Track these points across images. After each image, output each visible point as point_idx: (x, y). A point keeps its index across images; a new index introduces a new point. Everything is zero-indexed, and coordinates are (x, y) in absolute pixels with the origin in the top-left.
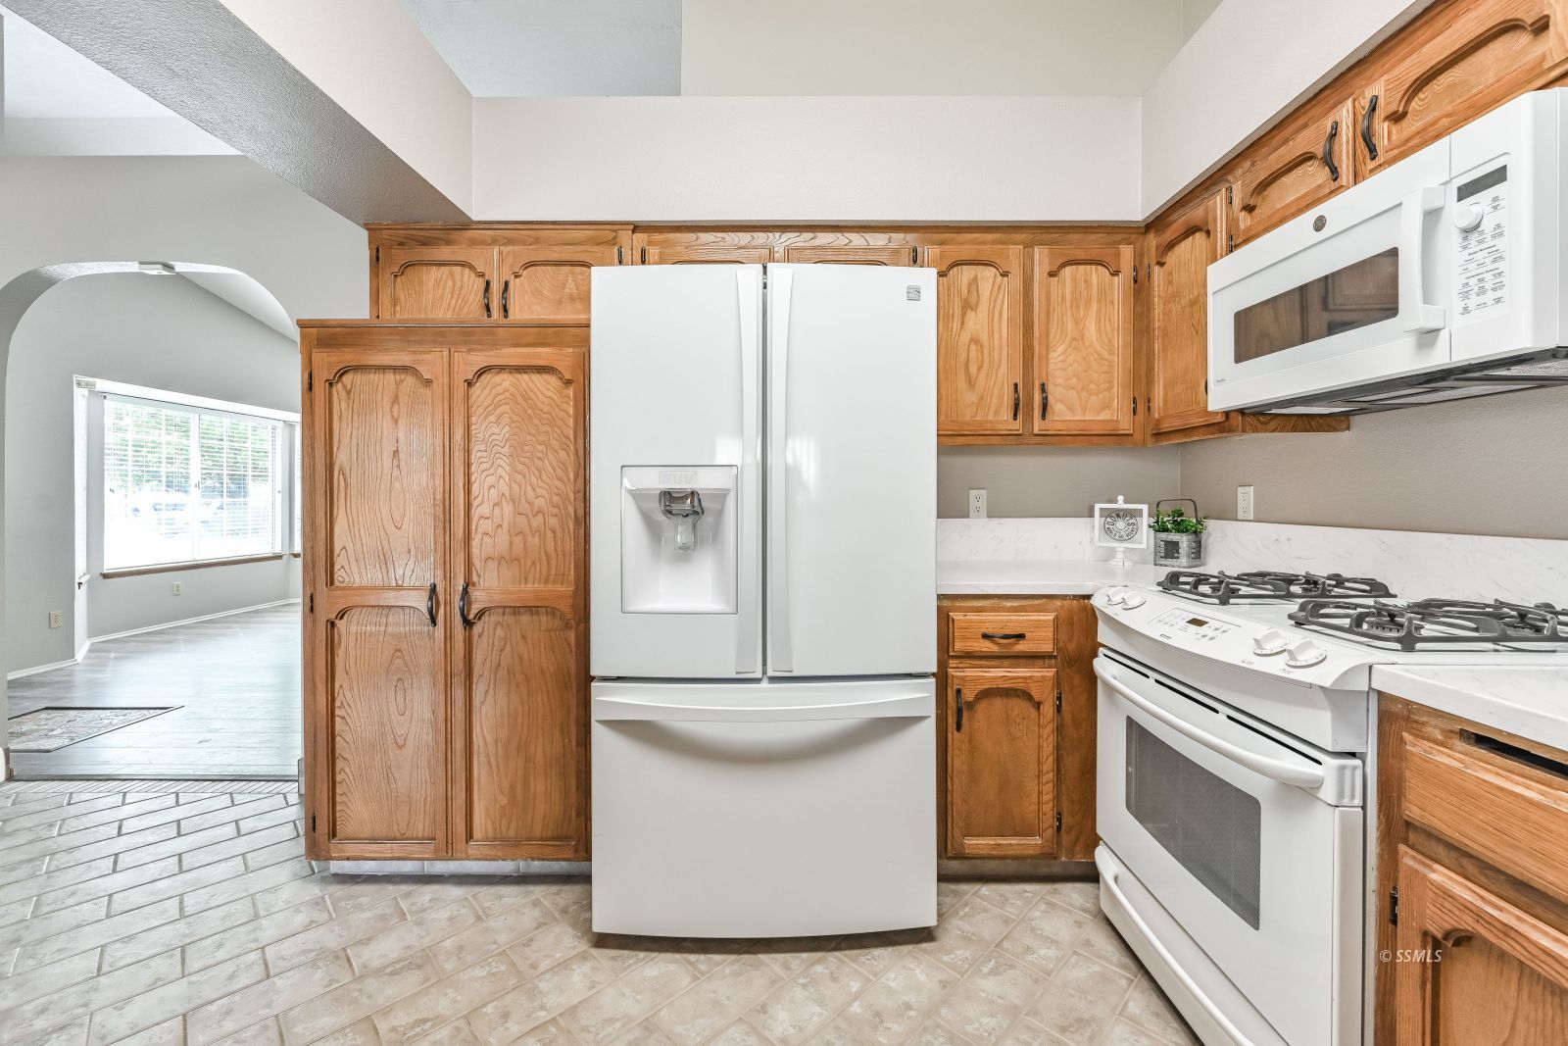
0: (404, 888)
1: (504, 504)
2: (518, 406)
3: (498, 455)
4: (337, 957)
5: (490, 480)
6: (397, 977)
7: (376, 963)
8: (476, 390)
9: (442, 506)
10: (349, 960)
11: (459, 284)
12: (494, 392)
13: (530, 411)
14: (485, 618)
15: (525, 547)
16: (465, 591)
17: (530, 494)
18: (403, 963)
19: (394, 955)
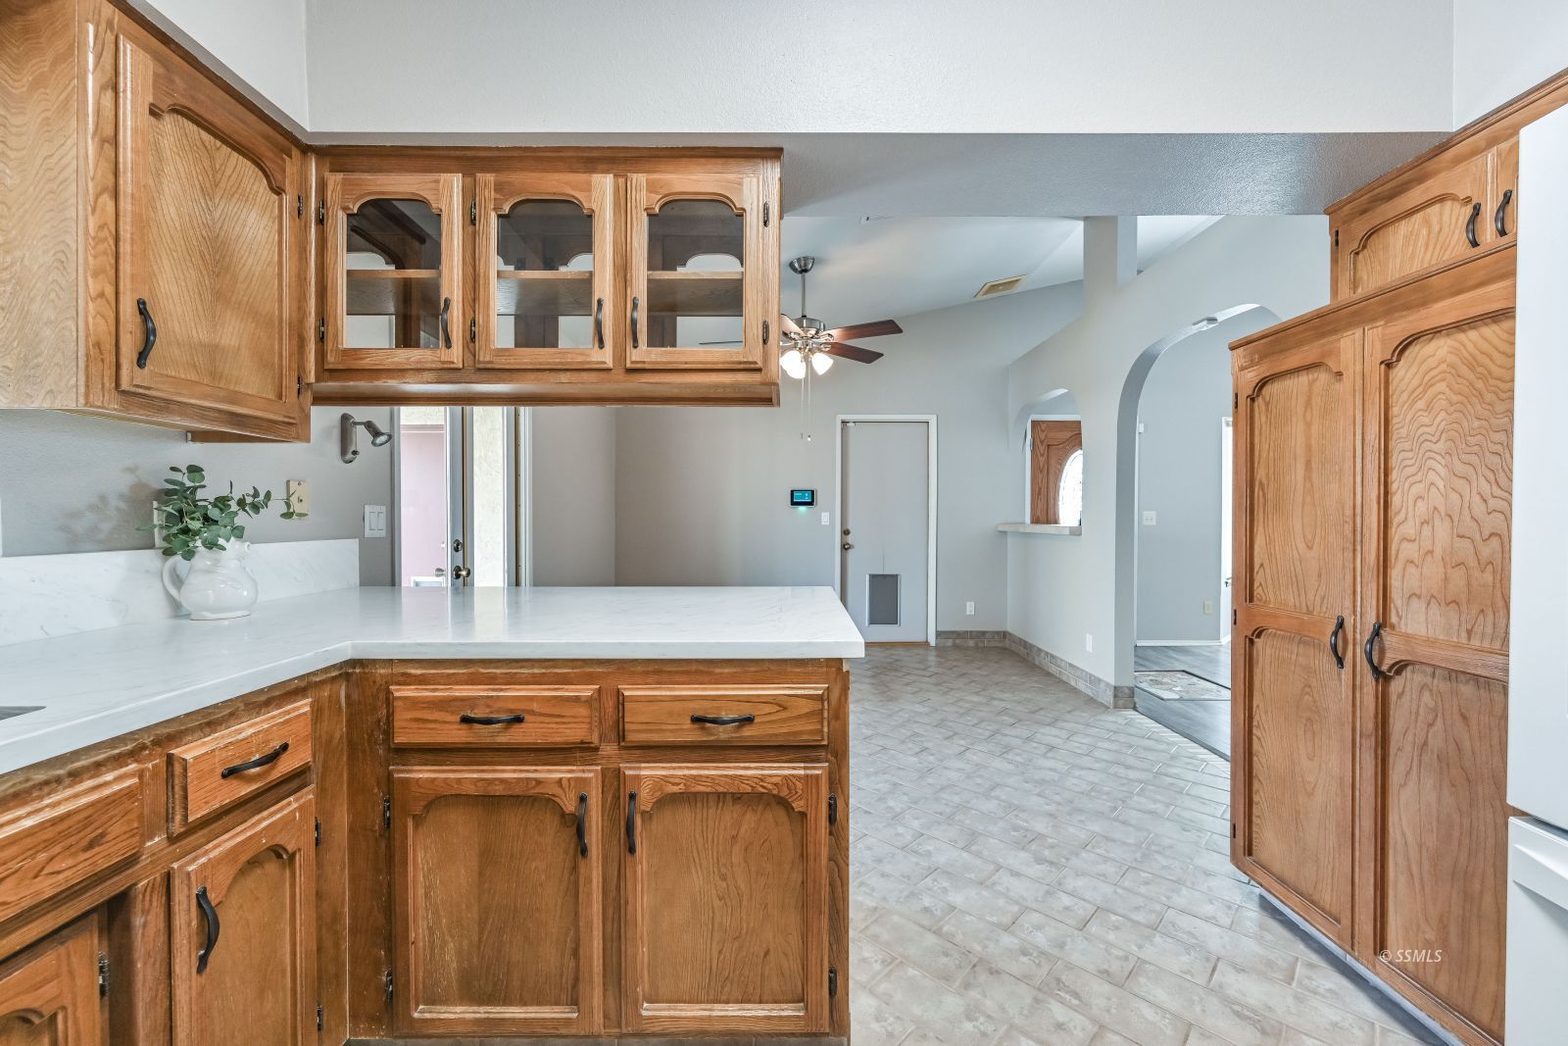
0: (1314, 958)
1: (1437, 522)
2: (1460, 380)
3: (1429, 454)
4: (1208, 960)
5: (1417, 489)
6: (1237, 1019)
7: (1231, 992)
8: (1400, 372)
9: (1351, 523)
10: (1214, 970)
11: (1436, 228)
12: (1424, 367)
13: (1479, 385)
14: (1407, 673)
15: (1469, 584)
16: (1377, 633)
17: (1479, 509)
18: (1252, 1015)
19: (1252, 1001)
